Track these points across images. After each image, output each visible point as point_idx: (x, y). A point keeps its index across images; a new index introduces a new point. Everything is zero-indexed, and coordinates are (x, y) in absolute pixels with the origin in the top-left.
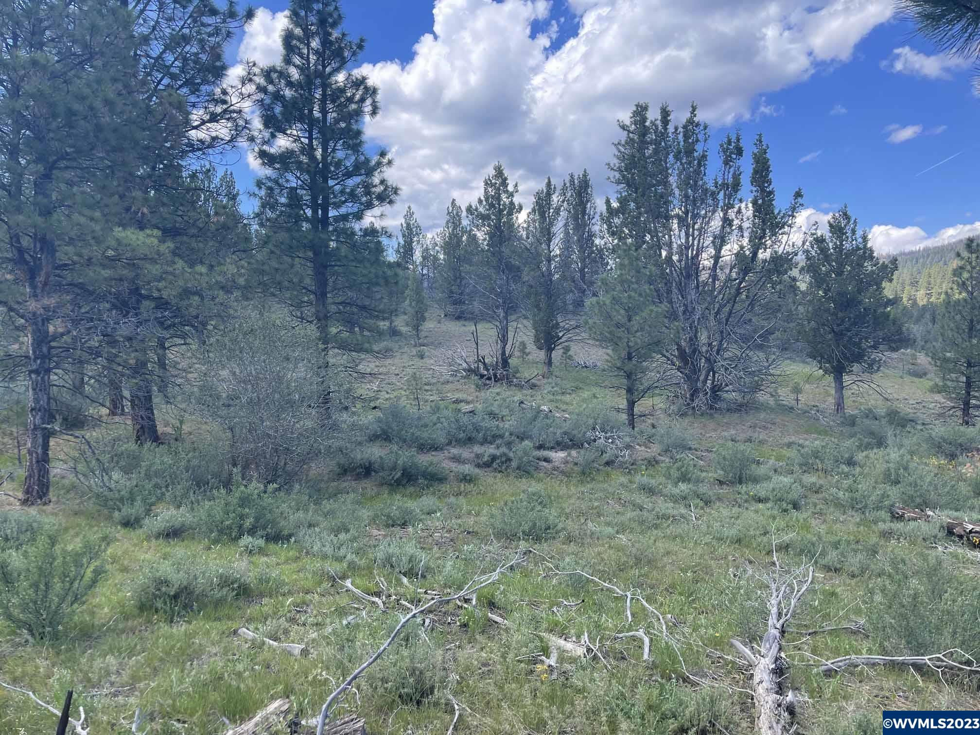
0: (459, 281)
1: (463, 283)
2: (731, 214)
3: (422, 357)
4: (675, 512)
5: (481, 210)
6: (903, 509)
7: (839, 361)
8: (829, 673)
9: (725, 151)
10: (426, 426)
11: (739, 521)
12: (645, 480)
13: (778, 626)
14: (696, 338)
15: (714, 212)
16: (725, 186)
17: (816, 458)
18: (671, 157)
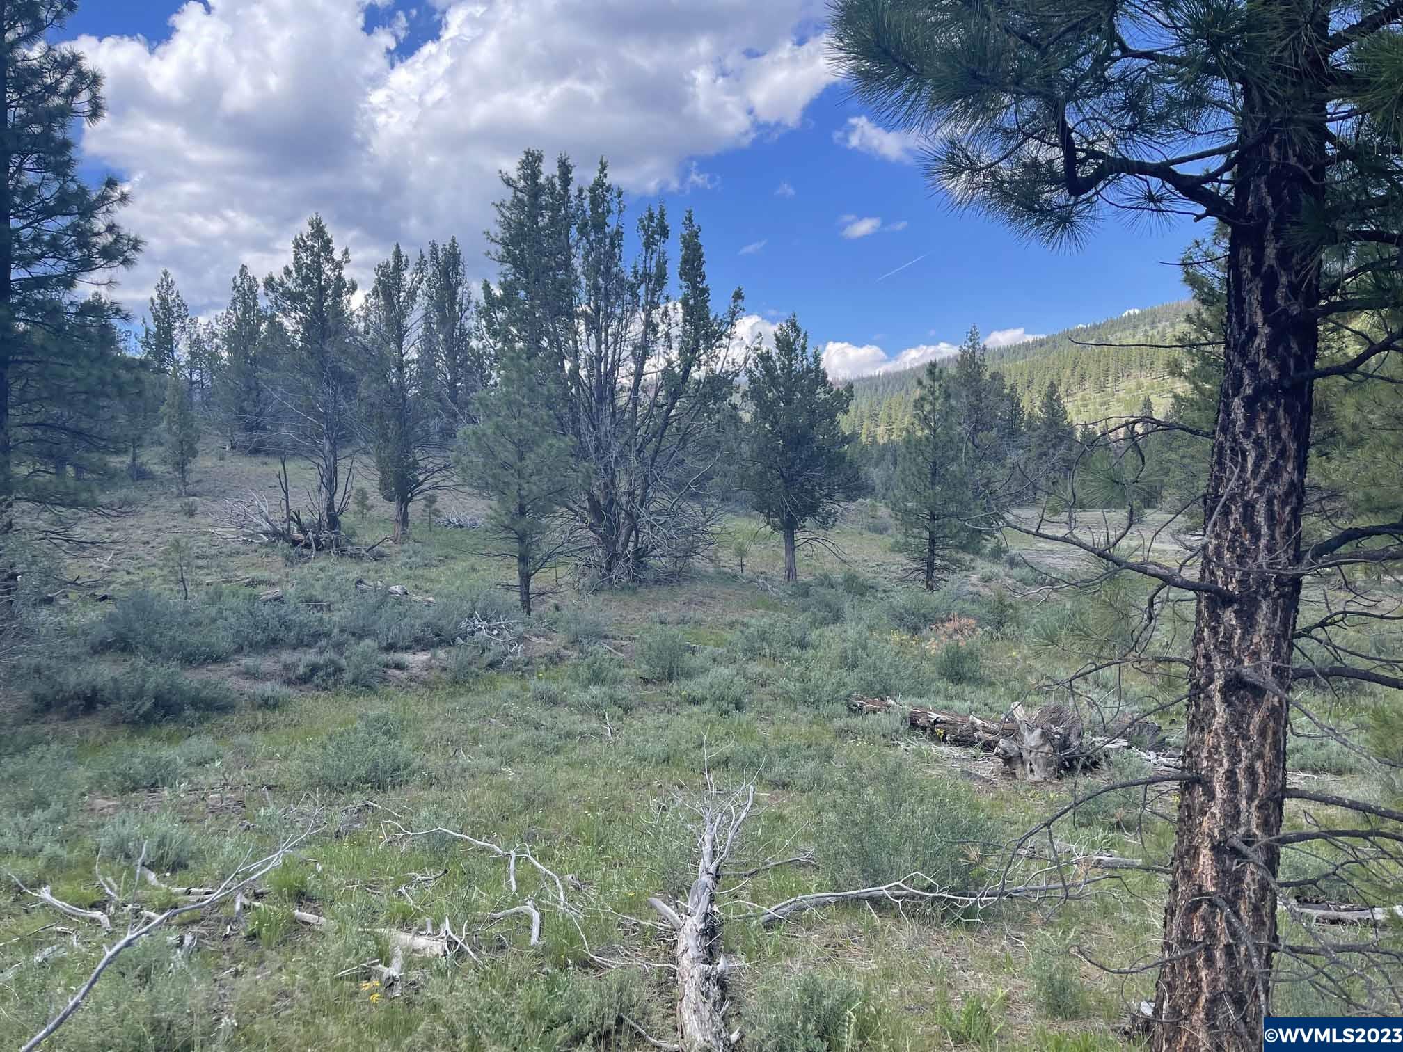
0: (254, 394)
1: (262, 397)
2: (656, 316)
3: (191, 513)
4: (584, 727)
5: (290, 284)
6: (862, 699)
7: (789, 514)
8: (770, 925)
9: (645, 229)
10: (199, 624)
11: (667, 733)
12: (543, 686)
13: (712, 870)
14: (613, 484)
15: (633, 312)
16: (646, 277)
17: (763, 640)
18: (574, 230)
